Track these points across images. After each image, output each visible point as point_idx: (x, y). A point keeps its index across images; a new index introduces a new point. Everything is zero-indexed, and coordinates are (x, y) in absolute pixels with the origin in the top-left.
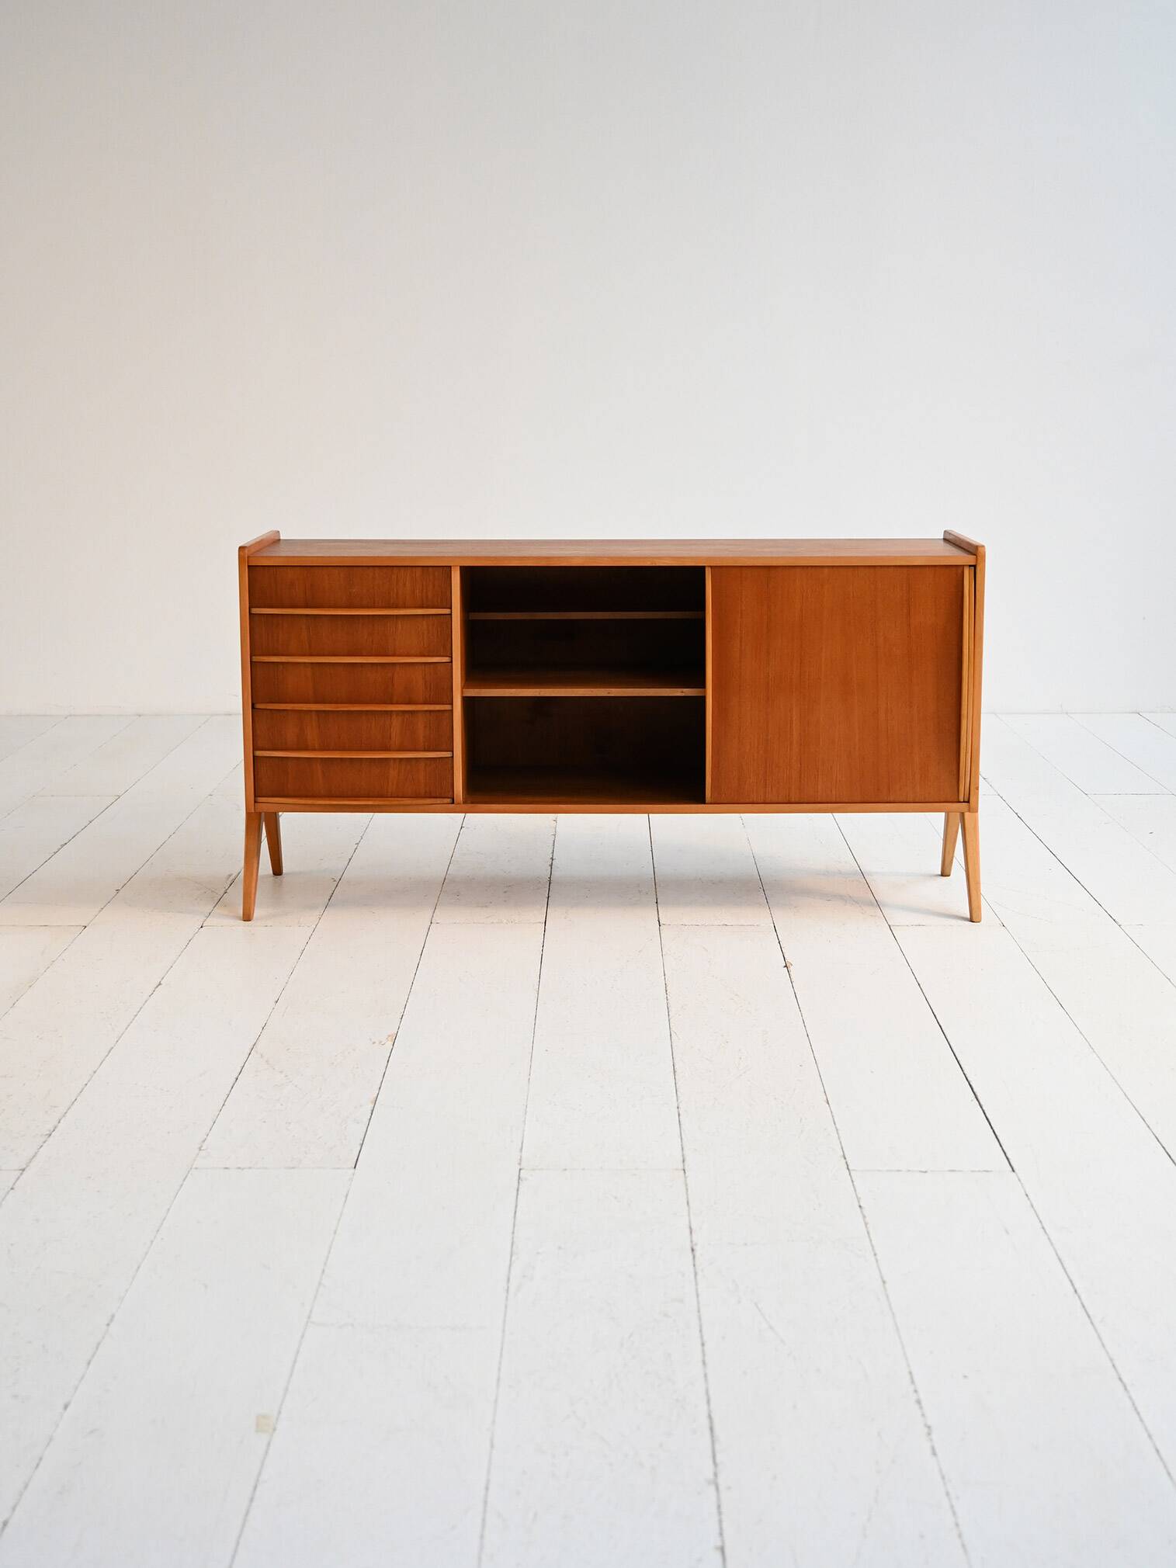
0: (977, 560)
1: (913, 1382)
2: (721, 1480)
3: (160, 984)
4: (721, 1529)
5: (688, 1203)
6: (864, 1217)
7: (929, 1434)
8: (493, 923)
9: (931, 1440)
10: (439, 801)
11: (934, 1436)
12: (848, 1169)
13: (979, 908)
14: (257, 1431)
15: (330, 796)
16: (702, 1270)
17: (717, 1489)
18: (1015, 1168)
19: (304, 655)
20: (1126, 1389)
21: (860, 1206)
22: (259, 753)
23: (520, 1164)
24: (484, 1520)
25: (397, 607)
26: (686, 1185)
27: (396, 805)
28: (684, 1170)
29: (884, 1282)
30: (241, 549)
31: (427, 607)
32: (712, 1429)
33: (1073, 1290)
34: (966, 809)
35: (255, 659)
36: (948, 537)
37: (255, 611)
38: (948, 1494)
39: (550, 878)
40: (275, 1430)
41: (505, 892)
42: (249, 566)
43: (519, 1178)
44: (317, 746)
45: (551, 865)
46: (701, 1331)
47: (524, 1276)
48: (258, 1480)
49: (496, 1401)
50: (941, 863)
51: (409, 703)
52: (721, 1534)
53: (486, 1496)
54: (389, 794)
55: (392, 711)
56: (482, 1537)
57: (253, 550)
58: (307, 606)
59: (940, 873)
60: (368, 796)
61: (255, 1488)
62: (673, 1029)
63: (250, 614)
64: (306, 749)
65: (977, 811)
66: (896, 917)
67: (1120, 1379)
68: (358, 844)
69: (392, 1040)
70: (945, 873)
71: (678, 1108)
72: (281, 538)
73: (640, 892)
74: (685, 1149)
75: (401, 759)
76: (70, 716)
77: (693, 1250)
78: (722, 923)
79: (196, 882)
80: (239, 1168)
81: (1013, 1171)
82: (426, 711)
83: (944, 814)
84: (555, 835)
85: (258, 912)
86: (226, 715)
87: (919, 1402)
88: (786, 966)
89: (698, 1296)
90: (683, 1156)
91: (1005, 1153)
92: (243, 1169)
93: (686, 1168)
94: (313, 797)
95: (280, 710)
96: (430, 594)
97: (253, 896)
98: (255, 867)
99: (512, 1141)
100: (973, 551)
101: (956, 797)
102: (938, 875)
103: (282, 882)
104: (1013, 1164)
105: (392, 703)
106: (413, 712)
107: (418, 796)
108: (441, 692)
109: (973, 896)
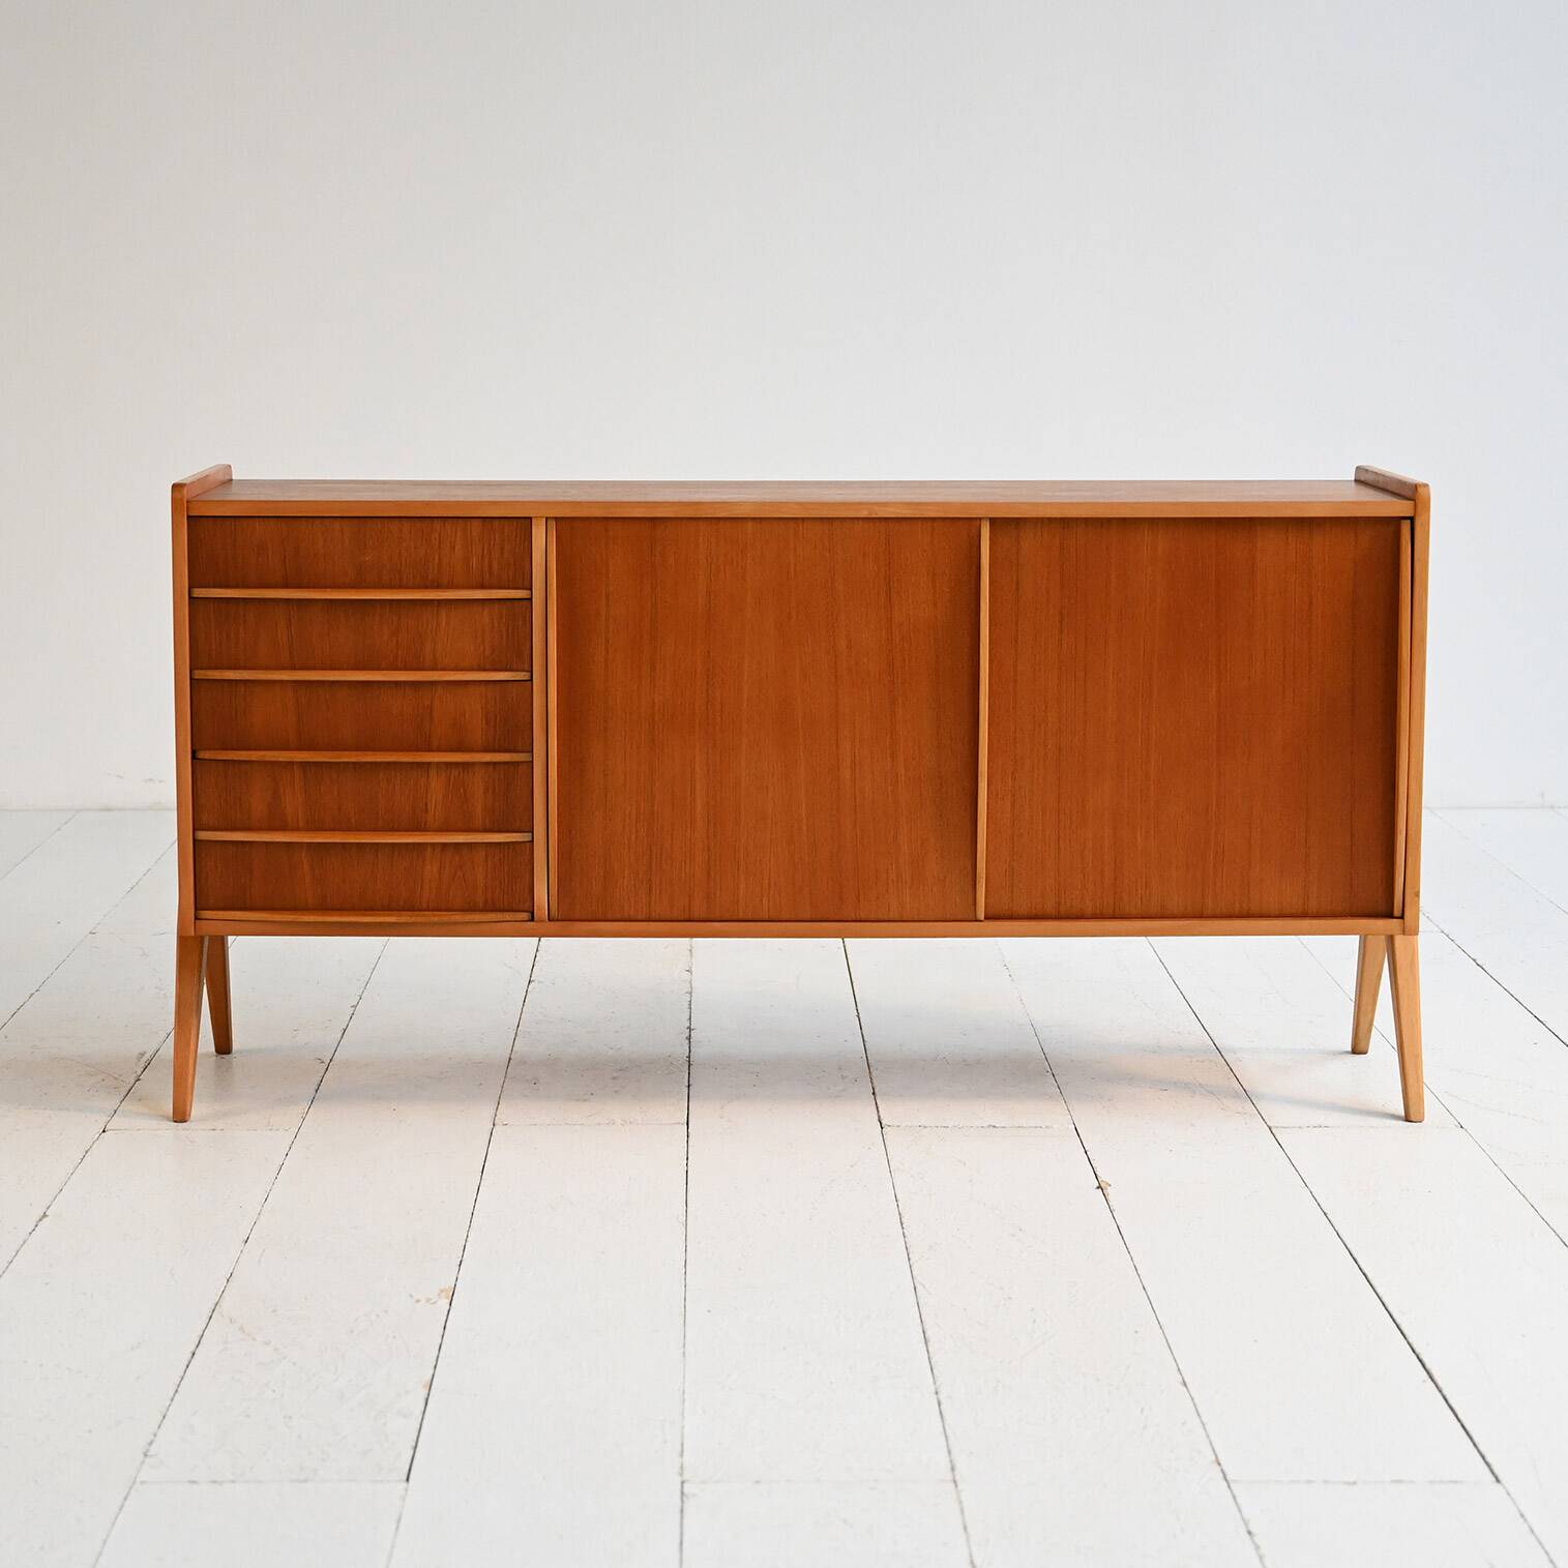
0: (1415, 506)
3: (45, 1215)
5: (965, 1528)
6: (1257, 1547)
8: (599, 1124)
10: (508, 916)
12: (1226, 1480)
13: (1421, 1097)
15: (323, 907)
18: (1501, 1477)
19: (283, 668)
21: (1249, 1533)
22: (203, 835)
23: (681, 1474)
25: (438, 586)
26: (960, 1502)
27: (435, 923)
28: (955, 1482)
30: (176, 487)
31: (491, 587)
34: (1398, 931)
35: (199, 674)
36: (1368, 477)
37: (199, 593)
39: (688, 1057)
41: (614, 1078)
42: (188, 517)
43: (682, 1493)
44: (301, 824)
45: (689, 1038)
50: (1351, 1026)
51: (459, 749)
54: (424, 906)
55: (429, 763)
57: (197, 491)
58: (286, 586)
59: (1350, 1050)
62: (918, 1279)
63: (190, 597)
64: (284, 828)
65: (1415, 933)
66: (1278, 1115)
68: (355, 1007)
69: (447, 1298)
70: (1358, 1048)
71: (937, 1393)
72: (234, 476)
73: (843, 1077)
74: (954, 1451)
75: (444, 845)
78: (988, 1124)
79: (87, 1065)
80: (215, 1482)
81: (1498, 1481)
82: (488, 763)
83: (1358, 937)
84: (691, 993)
85: (197, 1109)
86: (101, 810)
88: (1099, 1187)
90: (951, 1461)
91: (1483, 1457)
92: (221, 1483)
93: (957, 1478)
94: (294, 909)
95: (240, 762)
96: (495, 565)
97: (190, 1080)
98: (193, 1032)
99: (665, 1442)
100: (1409, 493)
101: (1382, 907)
102: (1347, 1052)
103: (230, 1063)
104: (1496, 1471)
105: (430, 750)
106: (465, 765)
107: (473, 909)
108: (512, 730)
109: (1411, 1081)
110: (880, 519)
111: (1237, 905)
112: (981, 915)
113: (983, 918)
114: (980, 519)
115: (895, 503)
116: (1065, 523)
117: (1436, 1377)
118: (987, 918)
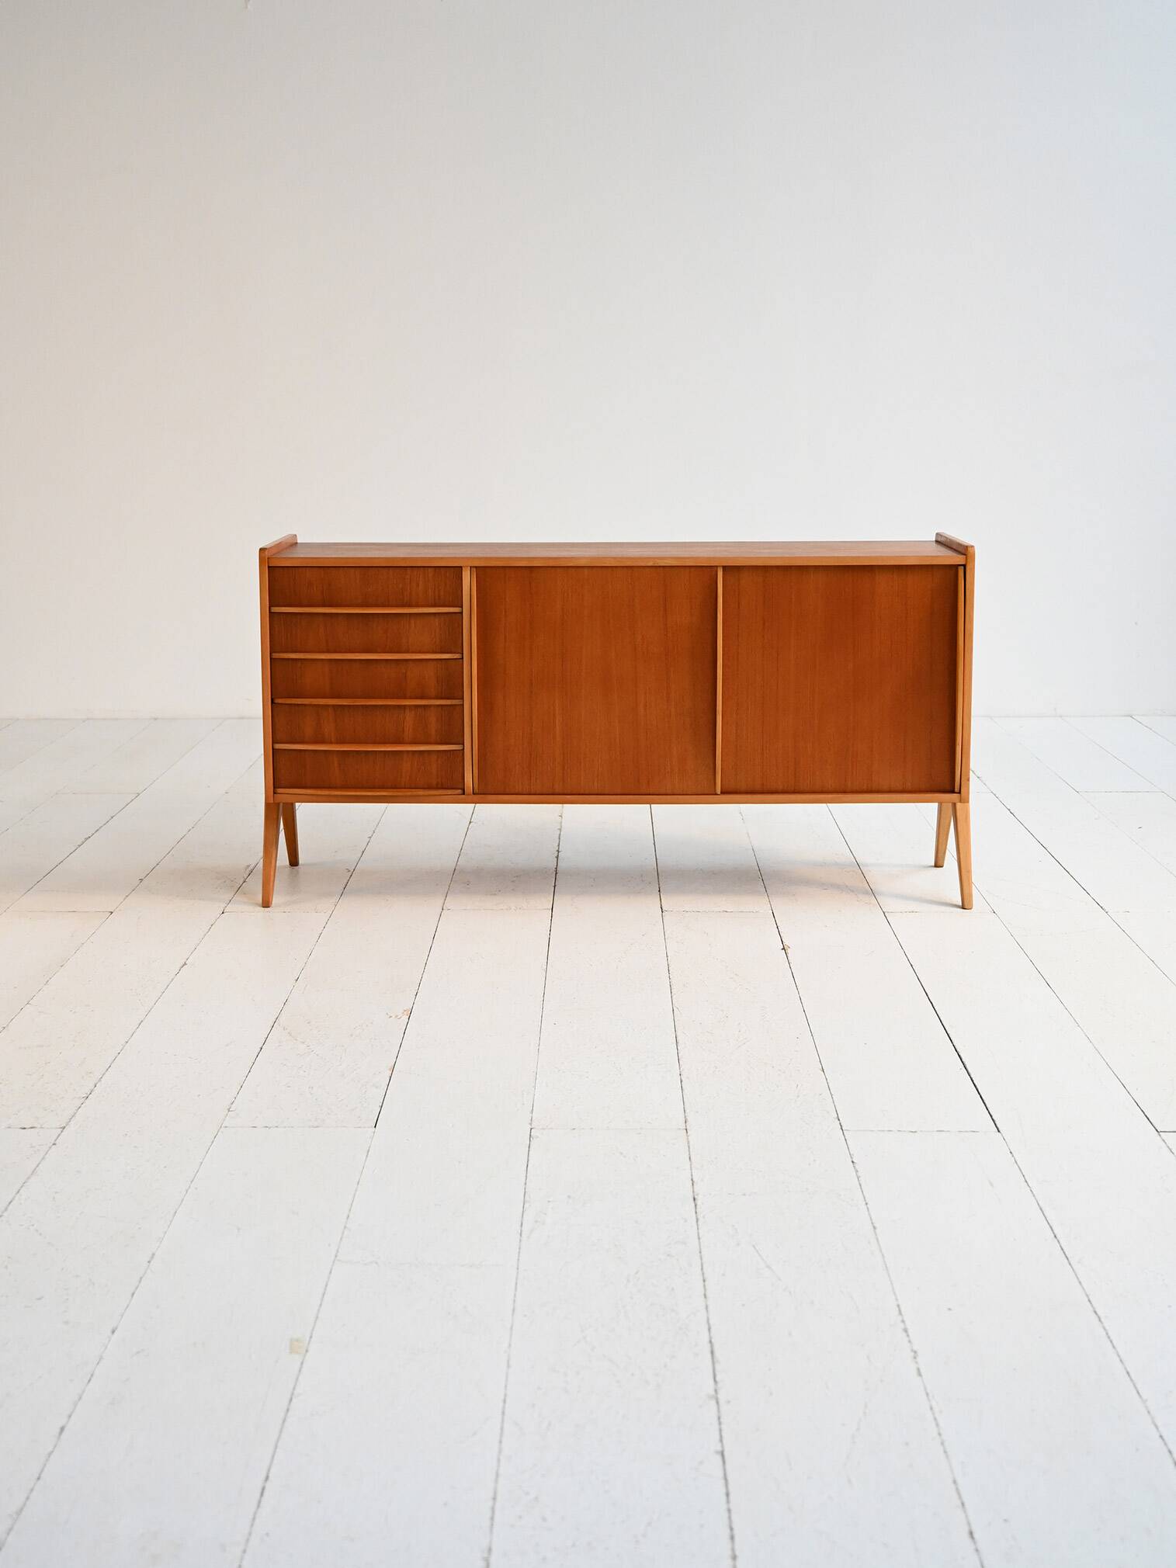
0: (966, 558)
1: (900, 1313)
2: (722, 1396)
3: (185, 964)
4: (721, 1436)
5: (690, 1159)
6: (857, 1171)
7: (915, 1358)
8: (501, 911)
9: (917, 1363)
10: (450, 792)
11: (919, 1359)
12: (842, 1129)
13: (971, 895)
14: (291, 1353)
15: (346, 787)
16: (704, 1217)
17: (718, 1403)
18: (1000, 1129)
19: (321, 652)
20: (1100, 1320)
21: (853, 1162)
22: (278, 746)
23: (531, 1124)
24: (502, 1429)
25: (410, 606)
26: (688, 1143)
27: (410, 796)
28: (686, 1130)
29: (875, 1228)
31: (440, 606)
32: (712, 1353)
33: (1053, 1236)
34: (958, 800)
35: (276, 655)
36: (942, 539)
37: (275, 609)
38: (931, 1408)
39: (556, 868)
40: (307, 1351)
41: (513, 882)
42: (269, 567)
43: (530, 1135)
44: (333, 739)
45: (557, 857)
46: (702, 1269)
47: (536, 1222)
48: (293, 1394)
49: (511, 1328)
50: (934, 854)
51: (422, 698)
52: (721, 1440)
53: (504, 1407)
54: (403, 785)
55: (405, 706)
56: (500, 1442)
57: (272, 552)
58: (324, 606)
60: (382, 787)
61: (291, 1400)
62: (675, 1006)
63: (270, 612)
64: (322, 742)
65: (968, 802)
66: (889, 904)
67: (1095, 1312)
68: (370, 837)
69: (407, 1015)
70: (938, 865)
71: (680, 1077)
72: (299, 541)
73: (645, 881)
74: (688, 1110)
75: (414, 752)
76: (88, 719)
77: (694, 1199)
78: (723, 909)
79: (215, 874)
80: (266, 1127)
81: (999, 1131)
82: (438, 706)
83: (937, 804)
84: (560, 830)
85: (276, 900)
87: (906, 1330)
88: (784, 949)
89: (699, 1238)
90: (686, 1116)
91: (991, 1116)
92: (270, 1128)
93: (688, 1127)
94: (330, 788)
95: (298, 705)
96: (442, 593)
97: (271, 884)
98: (274, 856)
99: (523, 1104)
100: (963, 551)
101: (948, 788)
102: (932, 866)
103: (298, 872)
104: (998, 1126)
105: (405, 698)
106: (425, 707)
107: (430, 788)
108: (452, 687)
109: (965, 884)
110: (660, 567)
111: (865, 785)
112: (719, 791)
113: (719, 793)
114: (717, 566)
115: (669, 557)
116: (766, 569)
117: (968, 1067)
118: (723, 793)
